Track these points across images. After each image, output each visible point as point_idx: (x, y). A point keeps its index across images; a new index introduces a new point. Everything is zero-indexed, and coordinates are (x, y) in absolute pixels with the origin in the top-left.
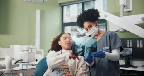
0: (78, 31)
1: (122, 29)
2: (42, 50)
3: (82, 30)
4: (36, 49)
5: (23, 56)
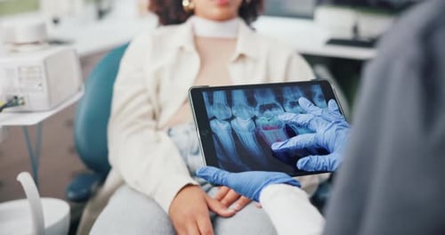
5: (20, 79)
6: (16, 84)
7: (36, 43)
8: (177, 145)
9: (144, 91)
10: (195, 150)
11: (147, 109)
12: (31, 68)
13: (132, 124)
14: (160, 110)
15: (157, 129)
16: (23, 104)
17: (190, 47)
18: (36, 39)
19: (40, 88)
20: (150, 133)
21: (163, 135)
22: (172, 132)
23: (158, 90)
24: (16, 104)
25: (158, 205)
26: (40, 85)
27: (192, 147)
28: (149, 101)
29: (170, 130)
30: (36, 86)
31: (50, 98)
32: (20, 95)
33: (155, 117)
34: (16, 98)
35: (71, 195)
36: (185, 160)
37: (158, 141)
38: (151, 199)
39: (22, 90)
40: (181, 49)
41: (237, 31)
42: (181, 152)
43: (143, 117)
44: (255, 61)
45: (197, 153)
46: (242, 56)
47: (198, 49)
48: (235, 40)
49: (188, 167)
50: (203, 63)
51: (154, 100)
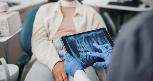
7: (5, 12)
8: (55, 46)
9: (44, 27)
10: (61, 48)
11: (45, 33)
12: (3, 22)
13: (40, 39)
14: (49, 34)
15: (48, 40)
17: (59, 11)
19: (6, 28)
20: (46, 42)
21: (50, 42)
22: (53, 42)
23: (48, 26)
25: (49, 68)
26: (6, 27)
27: (60, 47)
28: (45, 30)
29: (53, 41)
30: (5, 28)
31: (10, 32)
33: (47, 36)
35: (19, 63)
36: (58, 51)
37: (49, 45)
38: (46, 66)
40: (56, 11)
41: (76, 4)
42: (56, 49)
43: (43, 36)
44: (82, 16)
45: (62, 49)
46: (77, 14)
47: (62, 12)
48: (75, 8)
49: (59, 54)
50: (64, 17)
51: (47, 30)
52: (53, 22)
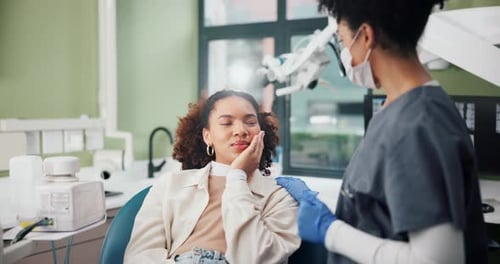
0: (267, 68)
1: (440, 59)
2: (127, 136)
3: (282, 62)
4: (104, 130)
5: (52, 204)
6: (49, 208)
7: (69, 176)
9: (162, 222)
11: (160, 239)
12: (61, 195)
14: (172, 242)
16: (52, 224)
18: (68, 173)
19: (67, 211)
22: (178, 258)
23: (171, 223)
24: (47, 225)
26: (67, 209)
28: (163, 232)
29: (177, 256)
30: (63, 210)
31: (74, 222)
32: (49, 217)
33: (166, 247)
34: (46, 219)
39: (53, 213)
40: (196, 186)
43: (155, 246)
47: (209, 187)
51: (167, 232)
52: (181, 212)
